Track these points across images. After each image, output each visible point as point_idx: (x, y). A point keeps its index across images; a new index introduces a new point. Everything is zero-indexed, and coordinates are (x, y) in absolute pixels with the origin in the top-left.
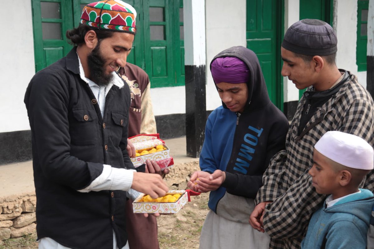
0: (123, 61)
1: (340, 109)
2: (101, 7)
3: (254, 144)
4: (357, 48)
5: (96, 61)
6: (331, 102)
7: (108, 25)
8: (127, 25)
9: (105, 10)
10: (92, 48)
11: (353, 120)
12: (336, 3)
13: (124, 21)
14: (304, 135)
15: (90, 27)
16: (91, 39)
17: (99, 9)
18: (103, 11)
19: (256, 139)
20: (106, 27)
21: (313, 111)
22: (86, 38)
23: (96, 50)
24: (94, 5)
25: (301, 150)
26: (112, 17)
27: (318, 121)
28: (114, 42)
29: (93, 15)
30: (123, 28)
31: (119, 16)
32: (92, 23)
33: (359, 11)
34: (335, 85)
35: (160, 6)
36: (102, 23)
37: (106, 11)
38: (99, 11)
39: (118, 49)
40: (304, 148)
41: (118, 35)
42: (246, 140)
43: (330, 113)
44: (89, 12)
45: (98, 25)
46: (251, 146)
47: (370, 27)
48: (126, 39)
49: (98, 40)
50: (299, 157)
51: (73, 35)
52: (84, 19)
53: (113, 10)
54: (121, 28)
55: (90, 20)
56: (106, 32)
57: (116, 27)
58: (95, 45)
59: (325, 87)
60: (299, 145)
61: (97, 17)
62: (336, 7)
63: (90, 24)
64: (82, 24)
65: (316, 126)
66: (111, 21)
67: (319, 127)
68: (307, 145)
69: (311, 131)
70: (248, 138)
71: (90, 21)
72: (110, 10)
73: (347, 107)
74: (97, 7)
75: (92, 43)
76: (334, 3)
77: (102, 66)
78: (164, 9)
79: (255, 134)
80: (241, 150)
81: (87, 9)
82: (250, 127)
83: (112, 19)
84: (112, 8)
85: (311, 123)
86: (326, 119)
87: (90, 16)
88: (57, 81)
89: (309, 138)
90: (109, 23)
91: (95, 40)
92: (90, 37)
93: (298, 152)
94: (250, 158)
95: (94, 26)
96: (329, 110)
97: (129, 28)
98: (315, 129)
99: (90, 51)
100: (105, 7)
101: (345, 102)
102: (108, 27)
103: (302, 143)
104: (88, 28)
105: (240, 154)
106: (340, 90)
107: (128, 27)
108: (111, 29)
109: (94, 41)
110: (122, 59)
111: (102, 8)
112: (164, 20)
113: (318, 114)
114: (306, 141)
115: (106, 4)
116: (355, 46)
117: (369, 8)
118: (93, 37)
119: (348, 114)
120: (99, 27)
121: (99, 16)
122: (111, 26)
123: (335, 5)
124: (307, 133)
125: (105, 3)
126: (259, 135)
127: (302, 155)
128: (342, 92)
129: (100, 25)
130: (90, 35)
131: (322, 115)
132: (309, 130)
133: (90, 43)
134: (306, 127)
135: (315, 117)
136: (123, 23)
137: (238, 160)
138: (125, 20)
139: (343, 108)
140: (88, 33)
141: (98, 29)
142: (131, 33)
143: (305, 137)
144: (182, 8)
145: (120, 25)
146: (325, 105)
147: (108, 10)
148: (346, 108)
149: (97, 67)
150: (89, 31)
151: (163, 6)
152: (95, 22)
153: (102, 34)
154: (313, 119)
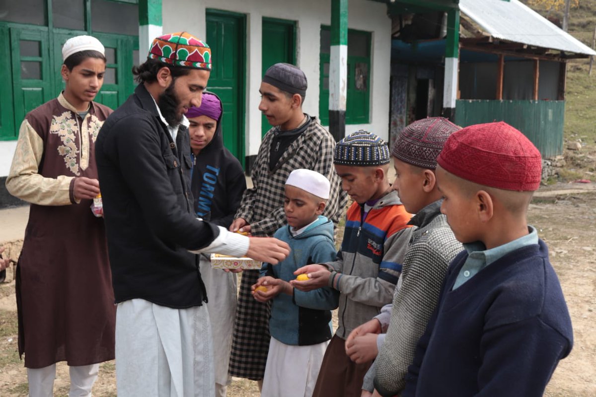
0: (198, 101)
1: (311, 144)
2: (176, 40)
3: (214, 183)
4: (320, 102)
5: (171, 102)
6: (301, 139)
7: (185, 62)
8: (204, 62)
9: (182, 44)
10: (165, 87)
11: (326, 154)
12: (299, 54)
13: (201, 57)
14: (277, 170)
15: (163, 63)
16: (164, 77)
17: (174, 43)
18: (179, 46)
19: (215, 178)
20: (182, 63)
21: (284, 148)
22: (159, 75)
23: (170, 90)
24: (168, 39)
25: (274, 183)
26: (190, 53)
27: (290, 156)
28: (190, 80)
29: (167, 50)
30: (200, 65)
31: (196, 52)
32: (165, 58)
33: (321, 64)
34: (301, 125)
35: (111, 46)
36: (178, 59)
37: (183, 46)
38: (175, 46)
39: (195, 88)
40: (278, 181)
41: (195, 72)
42: (206, 179)
43: (302, 148)
44: (162, 46)
45: (173, 61)
46: (211, 185)
47: (332, 81)
48: (202, 77)
49: (173, 79)
50: (273, 190)
51: (143, 72)
52: (154, 54)
53: (190, 45)
54: (198, 65)
55: (163, 55)
56: (183, 69)
57: (194, 64)
58: (169, 83)
59: (292, 126)
60: (273, 179)
61: (172, 52)
62: (298, 58)
63: (163, 60)
64: (152, 59)
65: (289, 161)
66: (188, 58)
67: (291, 161)
68: (281, 178)
69: (284, 166)
70: (207, 177)
71: (164, 57)
72: (187, 45)
73: (319, 142)
74: (172, 41)
75: (165, 81)
76: (296, 53)
77: (175, 107)
78: (116, 50)
79: (213, 173)
80: (203, 189)
81: (159, 43)
82: (208, 167)
83: (189, 55)
84: (189, 43)
85: (284, 158)
86: (298, 154)
87: (163, 51)
88: (150, 127)
89: (282, 172)
90: (186, 60)
91: (169, 78)
92: (163, 74)
93: (271, 185)
94: (212, 196)
95: (169, 63)
96: (301, 146)
97: (207, 65)
98: (288, 163)
99: (164, 90)
100: (181, 42)
101: (315, 138)
102: (185, 63)
103: (276, 177)
104: (161, 65)
105: (202, 193)
106: (308, 129)
107: (206, 63)
108: (188, 65)
109: (167, 79)
110: (197, 99)
111: (178, 42)
112: (116, 62)
113: (290, 150)
114: (279, 174)
115: (182, 37)
116: (318, 99)
117: (331, 62)
118: (165, 74)
119: (321, 149)
120: (175, 63)
121: (174, 52)
122: (188, 62)
123: (297, 55)
124: (280, 168)
125: (180, 36)
126: (217, 174)
127: (276, 187)
128: (310, 131)
129: (175, 62)
130: (163, 72)
131: (294, 150)
132: (282, 165)
133: (164, 82)
134: (279, 163)
135: (287, 153)
136: (201, 60)
137: (201, 198)
138: (203, 56)
139: (315, 143)
140: (161, 70)
141: (173, 66)
142: (207, 69)
143: (278, 171)
144: (138, 50)
145: (198, 62)
146: (295, 142)
147: (185, 45)
148: (317, 143)
149: (171, 108)
150: (162, 68)
151: (115, 47)
152: (170, 57)
153: (177, 71)
154: (285, 155)
